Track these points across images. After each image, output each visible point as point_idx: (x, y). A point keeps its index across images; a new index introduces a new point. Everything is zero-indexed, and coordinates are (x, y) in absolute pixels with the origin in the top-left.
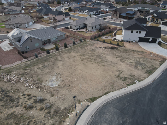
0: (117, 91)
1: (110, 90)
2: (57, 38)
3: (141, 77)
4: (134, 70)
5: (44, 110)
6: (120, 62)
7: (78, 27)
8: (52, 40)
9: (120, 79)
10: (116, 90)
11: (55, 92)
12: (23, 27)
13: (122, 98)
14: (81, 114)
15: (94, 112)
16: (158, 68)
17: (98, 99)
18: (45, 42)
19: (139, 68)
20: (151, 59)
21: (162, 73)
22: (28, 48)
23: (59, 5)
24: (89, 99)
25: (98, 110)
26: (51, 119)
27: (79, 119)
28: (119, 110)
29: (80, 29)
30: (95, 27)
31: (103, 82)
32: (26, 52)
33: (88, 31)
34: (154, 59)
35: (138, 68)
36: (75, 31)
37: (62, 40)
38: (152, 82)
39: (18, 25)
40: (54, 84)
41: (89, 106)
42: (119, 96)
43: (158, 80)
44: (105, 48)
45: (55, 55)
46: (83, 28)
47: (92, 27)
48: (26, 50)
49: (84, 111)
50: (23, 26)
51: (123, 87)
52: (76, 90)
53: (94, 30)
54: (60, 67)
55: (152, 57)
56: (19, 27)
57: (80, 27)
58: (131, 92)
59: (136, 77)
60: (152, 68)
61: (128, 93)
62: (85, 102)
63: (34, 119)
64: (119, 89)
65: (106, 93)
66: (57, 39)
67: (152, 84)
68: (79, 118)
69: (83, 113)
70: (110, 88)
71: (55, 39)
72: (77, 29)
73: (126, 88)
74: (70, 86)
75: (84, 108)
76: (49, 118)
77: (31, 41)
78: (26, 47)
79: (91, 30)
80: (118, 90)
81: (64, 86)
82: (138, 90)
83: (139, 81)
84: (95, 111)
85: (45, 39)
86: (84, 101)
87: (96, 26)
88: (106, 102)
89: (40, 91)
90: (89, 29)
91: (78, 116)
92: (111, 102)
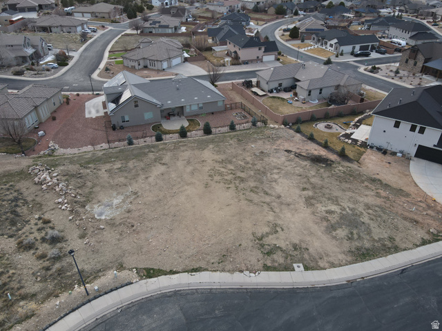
0: (223, 274)
1: (210, 265)
2: (201, 105)
3: (325, 258)
4: (320, 234)
5: (44, 261)
6: (302, 204)
7: (275, 85)
8: (187, 110)
9: (258, 245)
10: (223, 270)
11: (92, 229)
12: (156, 68)
13: (223, 293)
14: (101, 296)
15: (130, 302)
16: (405, 250)
17: (163, 277)
18: (171, 111)
19: (337, 234)
20: (405, 219)
21: (403, 270)
22: (127, 119)
23: (277, 18)
24: (145, 269)
25: (143, 301)
26: (40, 281)
27: (89, 304)
28: (187, 319)
29: (278, 91)
30: (320, 93)
31: (207, 242)
32: (122, 128)
33: (297, 100)
34: (417, 222)
35: (337, 232)
36: (264, 93)
37: (213, 113)
38: (345, 282)
40: (106, 213)
41: (132, 283)
42: (219, 287)
43: (368, 285)
44: (299, 155)
45: (163, 149)
46: (286, 90)
47: (310, 92)
48: (122, 124)
49: (112, 290)
51: (247, 270)
52: (136, 241)
53: (314, 100)
54: (151, 179)
55: (416, 214)
57: (280, 85)
58: (259, 287)
59: (309, 254)
60: (384, 245)
61: (246, 289)
62: (130, 272)
63: (14, 271)
64: (232, 271)
65: (193, 269)
67: (339, 287)
68: (89, 301)
69: (106, 293)
70: (212, 261)
72: (271, 91)
73: (255, 273)
74: (133, 226)
75: (117, 285)
76: (38, 280)
77: (136, 106)
79: (304, 99)
80: (229, 271)
81: (120, 224)
82: (283, 288)
83: (306, 268)
84: (133, 301)
85: (169, 104)
86: (131, 270)
87: (321, 90)
88: (177, 289)
89: (70, 220)
90: (302, 95)
91: (91, 297)
92: (188, 294)
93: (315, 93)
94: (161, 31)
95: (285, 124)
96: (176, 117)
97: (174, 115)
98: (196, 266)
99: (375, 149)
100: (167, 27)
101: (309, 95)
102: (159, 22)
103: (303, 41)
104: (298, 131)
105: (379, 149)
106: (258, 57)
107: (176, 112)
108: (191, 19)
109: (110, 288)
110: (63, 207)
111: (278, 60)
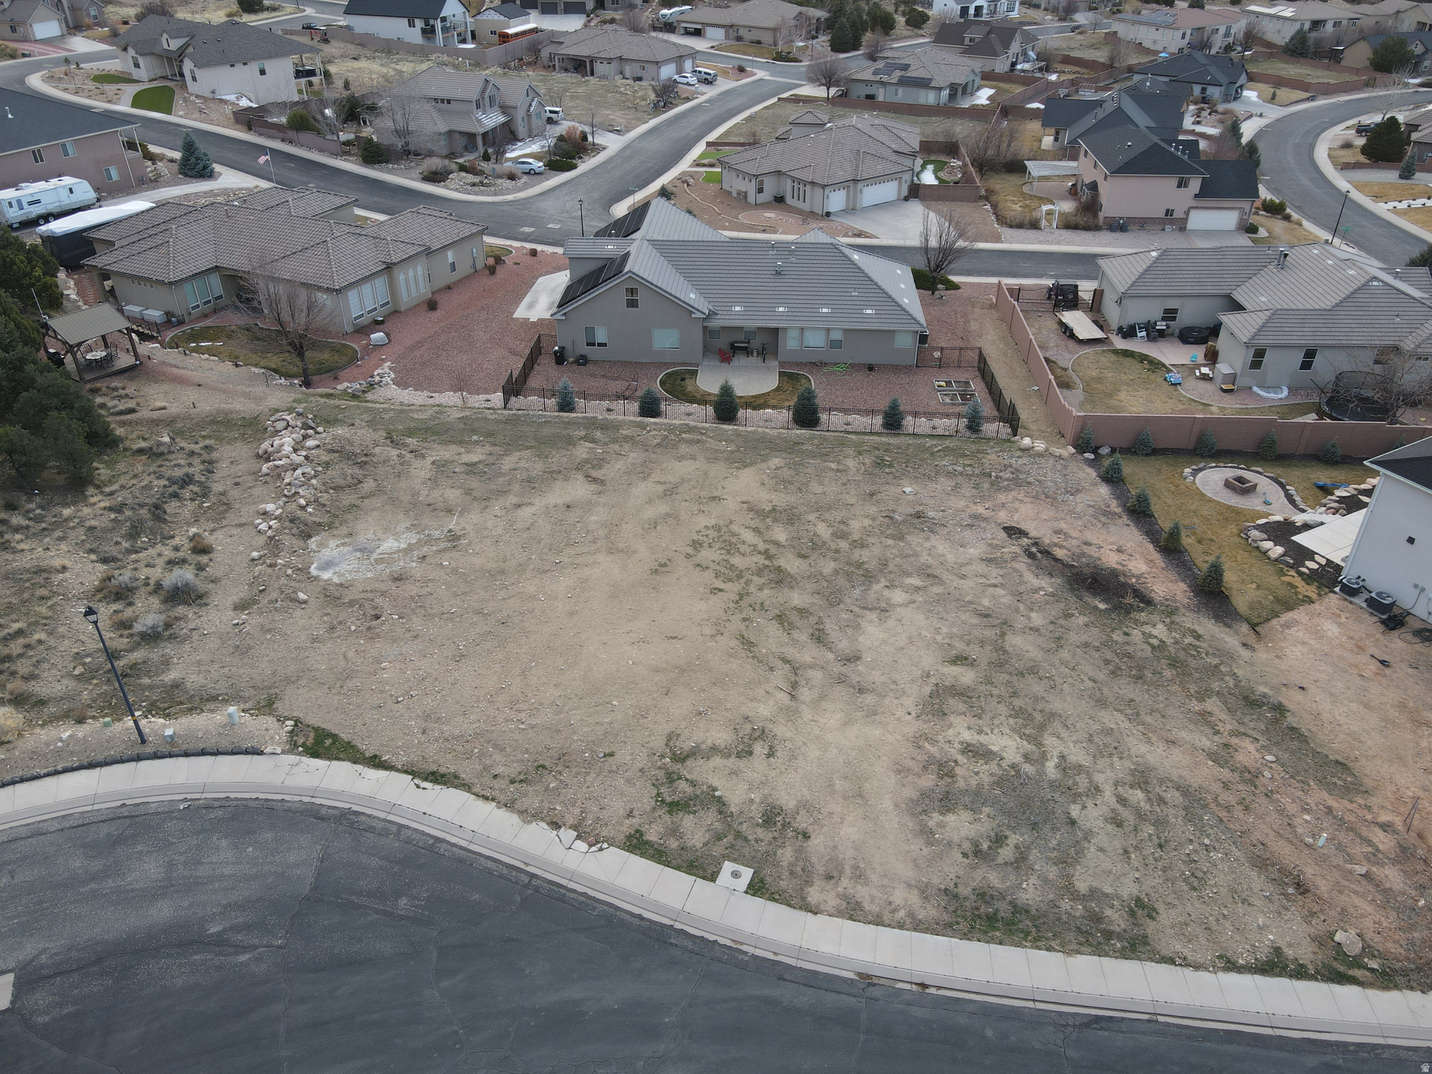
0: (503, 814)
1: (487, 779)
2: (837, 336)
3: (845, 882)
4: (888, 804)
5: (121, 636)
6: (909, 702)
7: (1151, 311)
8: (791, 343)
9: (661, 774)
10: (509, 805)
11: (274, 595)
12: (806, 207)
13: (460, 861)
14: (171, 756)
15: (224, 795)
16: (1171, 961)
17: (346, 765)
18: (742, 337)
19: (941, 825)
20: (1262, 862)
21: (1098, 1019)
22: (601, 336)
24: (316, 730)
25: (251, 804)
26: (79, 678)
27: (133, 764)
29: (1155, 335)
30: (1306, 365)
31: (523, 716)
32: (583, 361)
33: (1205, 377)
34: (1302, 888)
35: (951, 818)
36: (1099, 334)
37: (871, 368)
38: (851, 975)
39: (789, 182)
40: (344, 567)
41: (261, 753)
42: (464, 844)
44: (1040, 554)
46: (1189, 336)
48: (586, 350)
49: (203, 753)
50: (813, 201)
51: (574, 827)
52: (351, 654)
53: (1276, 388)
54: (526, 512)
55: (1322, 860)
56: (789, 200)
57: (1170, 314)
58: (572, 885)
59: (800, 851)
60: (1097, 918)
61: (533, 876)
62: (276, 725)
63: (43, 636)
64: (529, 816)
65: (433, 773)
66: (835, 344)
67: (812, 980)
68: (138, 758)
69: (187, 754)
70: (500, 770)
71: (815, 340)
72: (1128, 332)
73: (591, 846)
74: (377, 617)
75: (224, 744)
76: (76, 672)
77: (632, 304)
78: (590, 331)
79: (1232, 378)
80: (522, 813)
81: (351, 603)
82: (640, 917)
83: (757, 888)
84: (232, 796)
86: (281, 720)
87: (1310, 354)
88: (355, 808)
89: (253, 560)
90: (1232, 360)
91: (149, 749)
92: (371, 829)
93: (1283, 364)
94: (902, 95)
95: (1084, 444)
96: (754, 360)
97: (747, 352)
98: (448, 766)
99: (1360, 601)
100: (923, 84)
101: (1256, 364)
102: (905, 67)
103: (1407, 174)
104: (1112, 478)
105: (1375, 605)
106: (1169, 212)
107: (756, 343)
108: (1027, 66)
109: (201, 746)
110: (263, 527)
111: (1252, 229)
